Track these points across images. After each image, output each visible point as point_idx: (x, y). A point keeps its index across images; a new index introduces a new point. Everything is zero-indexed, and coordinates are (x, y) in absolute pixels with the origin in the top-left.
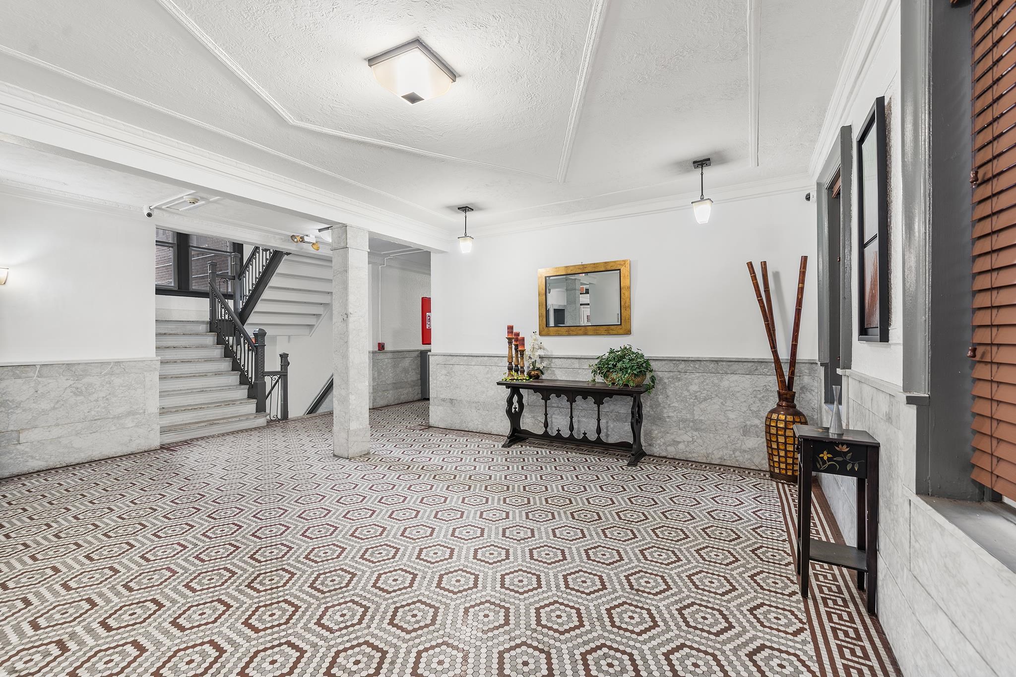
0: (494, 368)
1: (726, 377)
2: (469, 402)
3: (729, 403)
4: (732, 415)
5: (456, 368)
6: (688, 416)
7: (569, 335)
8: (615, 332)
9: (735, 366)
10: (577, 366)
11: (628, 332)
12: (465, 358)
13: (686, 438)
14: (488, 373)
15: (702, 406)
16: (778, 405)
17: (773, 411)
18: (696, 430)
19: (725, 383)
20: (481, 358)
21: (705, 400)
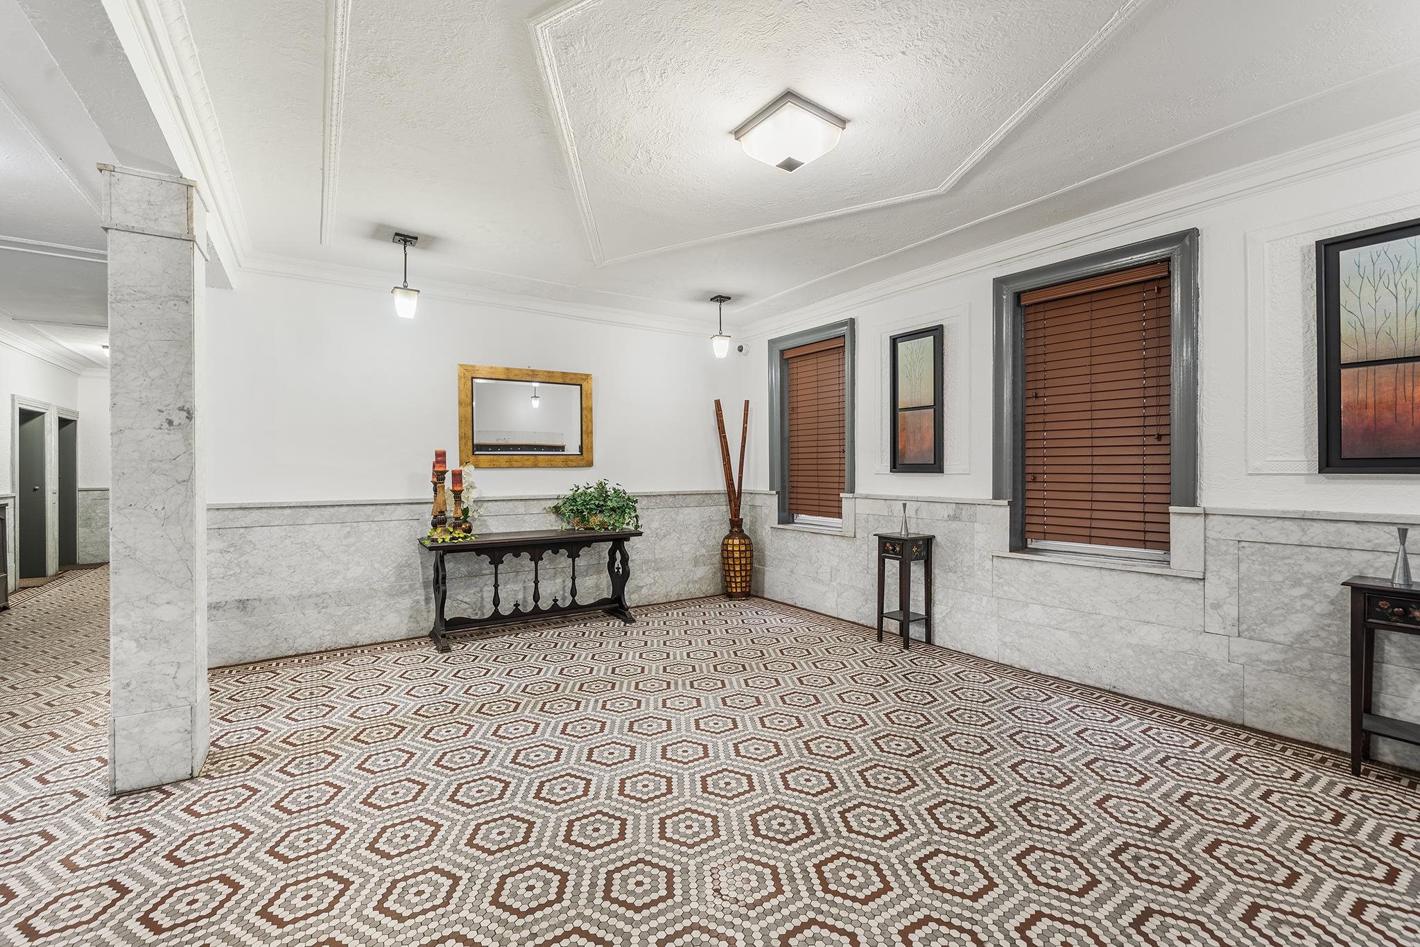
0: (364, 526)
1: (681, 511)
2: (299, 598)
3: (684, 537)
4: (686, 549)
5: (257, 535)
6: (650, 557)
7: (511, 467)
8: (574, 464)
9: (689, 499)
10: (522, 510)
11: (590, 464)
12: (288, 511)
13: (649, 580)
14: (349, 534)
15: (662, 543)
16: (731, 531)
17: (728, 537)
18: (657, 570)
19: (680, 517)
20: (332, 510)
21: (665, 536)
